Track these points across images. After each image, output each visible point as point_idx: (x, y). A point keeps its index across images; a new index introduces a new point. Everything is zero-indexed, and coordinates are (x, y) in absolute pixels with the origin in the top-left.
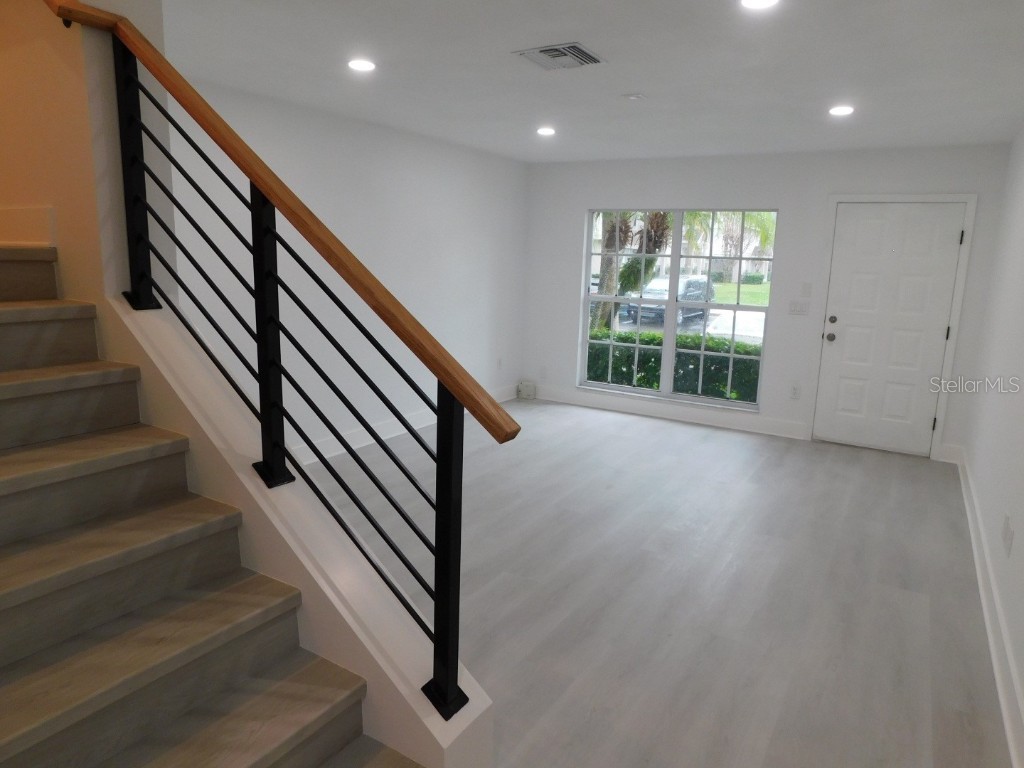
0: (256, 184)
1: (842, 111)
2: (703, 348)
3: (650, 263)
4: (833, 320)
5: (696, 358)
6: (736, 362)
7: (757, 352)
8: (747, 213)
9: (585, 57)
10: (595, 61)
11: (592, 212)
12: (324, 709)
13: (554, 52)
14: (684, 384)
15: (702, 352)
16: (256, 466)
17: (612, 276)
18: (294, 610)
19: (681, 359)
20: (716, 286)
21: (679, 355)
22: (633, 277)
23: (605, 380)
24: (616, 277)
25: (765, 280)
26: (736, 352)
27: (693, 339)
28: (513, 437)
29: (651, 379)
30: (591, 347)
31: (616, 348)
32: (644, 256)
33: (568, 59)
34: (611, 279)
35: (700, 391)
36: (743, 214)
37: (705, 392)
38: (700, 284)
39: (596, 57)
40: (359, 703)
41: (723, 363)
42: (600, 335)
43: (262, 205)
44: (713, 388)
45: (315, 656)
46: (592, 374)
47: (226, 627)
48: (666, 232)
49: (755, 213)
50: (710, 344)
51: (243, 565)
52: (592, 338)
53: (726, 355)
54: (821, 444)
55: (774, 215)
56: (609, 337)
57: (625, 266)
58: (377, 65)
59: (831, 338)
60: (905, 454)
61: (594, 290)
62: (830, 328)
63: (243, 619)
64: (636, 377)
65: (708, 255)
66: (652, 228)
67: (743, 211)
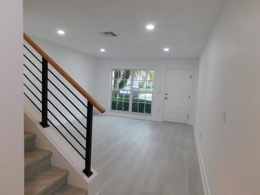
0: (44, 58)
1: (166, 50)
2: (138, 101)
3: (126, 82)
4: (167, 94)
5: (137, 104)
6: (146, 104)
7: (150, 102)
8: (148, 71)
9: (114, 35)
10: (116, 36)
11: (112, 70)
12: (60, 177)
13: (107, 33)
14: (134, 110)
15: (138, 102)
16: (40, 123)
17: (117, 85)
18: (50, 156)
19: (134, 104)
20: (140, 89)
21: (133, 103)
22: (122, 85)
23: (116, 109)
24: (118, 85)
25: (151, 87)
26: (146, 102)
27: (136, 99)
28: (104, 112)
29: (126, 109)
30: (112, 101)
31: (118, 101)
32: (125, 80)
33: (110, 35)
34: (116, 86)
35: (138, 111)
36: (147, 71)
37: (139, 112)
38: (136, 88)
39: (116, 35)
40: (67, 176)
41: (143, 105)
42: (114, 99)
43: (45, 62)
44: (141, 111)
45: (55, 167)
46: (113, 108)
47: (36, 159)
48: (130, 74)
49: (149, 71)
50: (140, 100)
51: (36, 147)
52: (112, 99)
53: (144, 103)
54: (165, 122)
55: (153, 71)
56: (116, 99)
57: (120, 82)
58: (65, 33)
59: (166, 98)
60: (182, 124)
61: (113, 87)
62: (166, 96)
63: (39, 157)
64: (123, 109)
65: (139, 80)
66: (126, 74)
67: (147, 70)
